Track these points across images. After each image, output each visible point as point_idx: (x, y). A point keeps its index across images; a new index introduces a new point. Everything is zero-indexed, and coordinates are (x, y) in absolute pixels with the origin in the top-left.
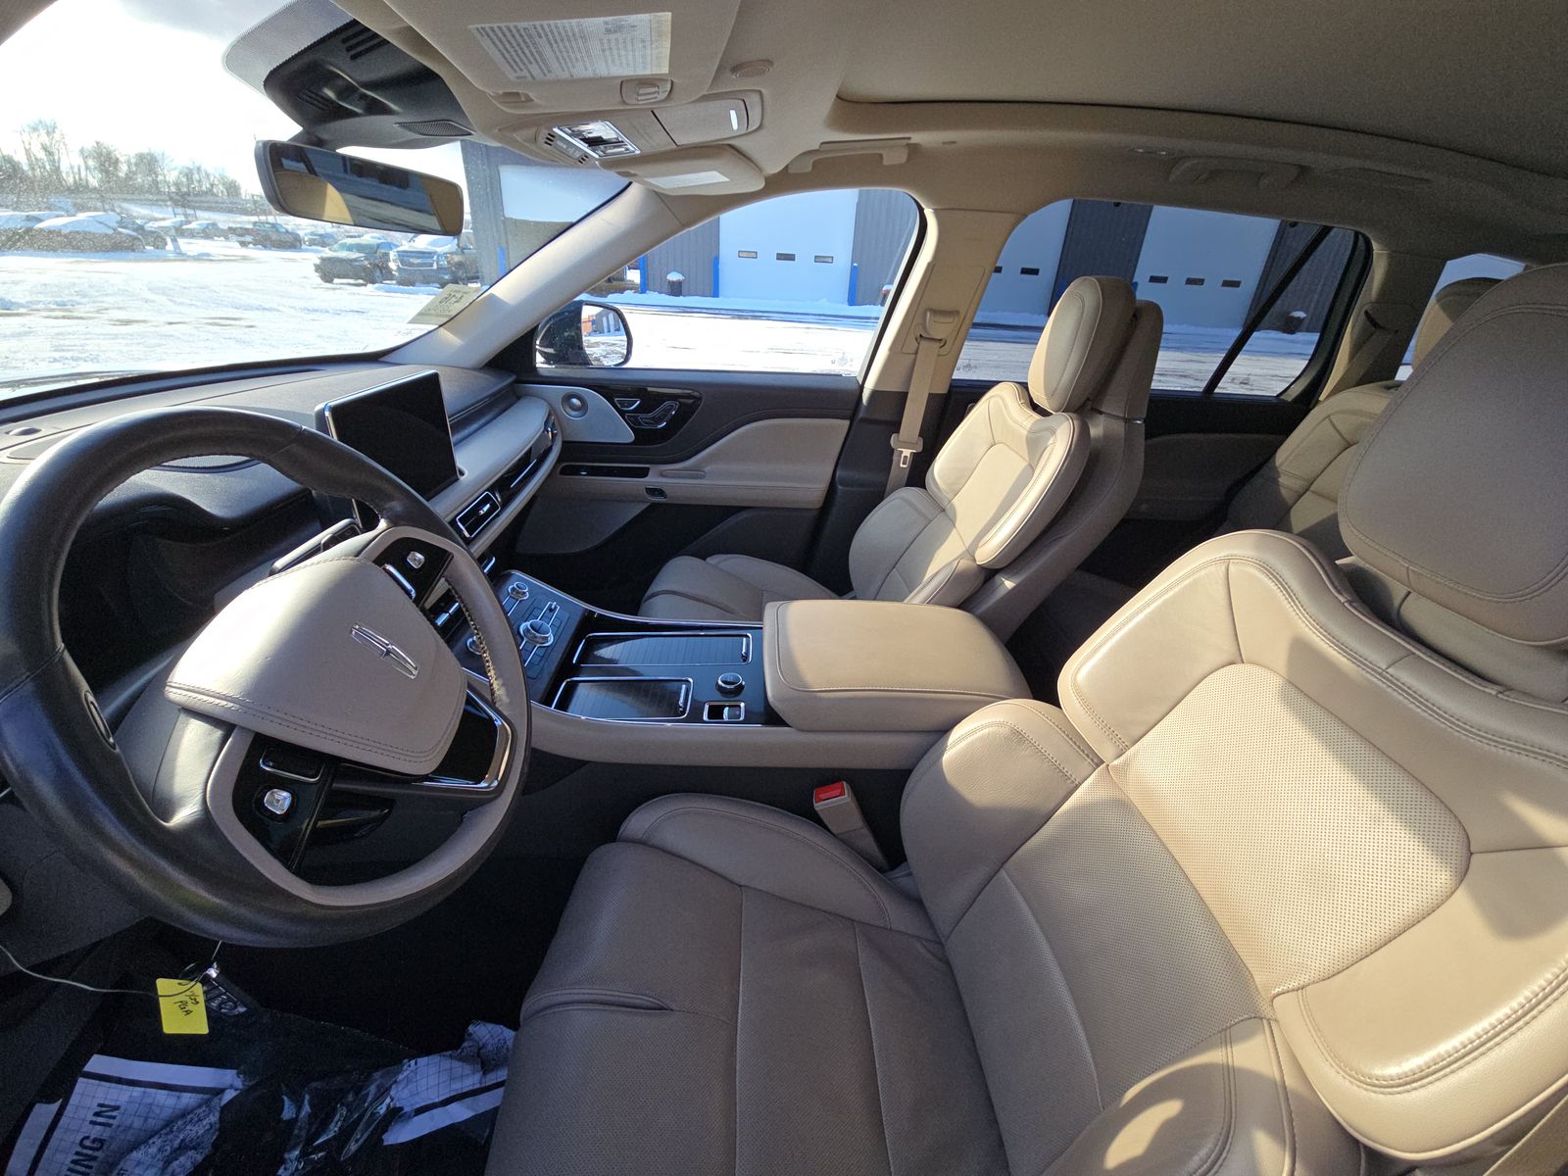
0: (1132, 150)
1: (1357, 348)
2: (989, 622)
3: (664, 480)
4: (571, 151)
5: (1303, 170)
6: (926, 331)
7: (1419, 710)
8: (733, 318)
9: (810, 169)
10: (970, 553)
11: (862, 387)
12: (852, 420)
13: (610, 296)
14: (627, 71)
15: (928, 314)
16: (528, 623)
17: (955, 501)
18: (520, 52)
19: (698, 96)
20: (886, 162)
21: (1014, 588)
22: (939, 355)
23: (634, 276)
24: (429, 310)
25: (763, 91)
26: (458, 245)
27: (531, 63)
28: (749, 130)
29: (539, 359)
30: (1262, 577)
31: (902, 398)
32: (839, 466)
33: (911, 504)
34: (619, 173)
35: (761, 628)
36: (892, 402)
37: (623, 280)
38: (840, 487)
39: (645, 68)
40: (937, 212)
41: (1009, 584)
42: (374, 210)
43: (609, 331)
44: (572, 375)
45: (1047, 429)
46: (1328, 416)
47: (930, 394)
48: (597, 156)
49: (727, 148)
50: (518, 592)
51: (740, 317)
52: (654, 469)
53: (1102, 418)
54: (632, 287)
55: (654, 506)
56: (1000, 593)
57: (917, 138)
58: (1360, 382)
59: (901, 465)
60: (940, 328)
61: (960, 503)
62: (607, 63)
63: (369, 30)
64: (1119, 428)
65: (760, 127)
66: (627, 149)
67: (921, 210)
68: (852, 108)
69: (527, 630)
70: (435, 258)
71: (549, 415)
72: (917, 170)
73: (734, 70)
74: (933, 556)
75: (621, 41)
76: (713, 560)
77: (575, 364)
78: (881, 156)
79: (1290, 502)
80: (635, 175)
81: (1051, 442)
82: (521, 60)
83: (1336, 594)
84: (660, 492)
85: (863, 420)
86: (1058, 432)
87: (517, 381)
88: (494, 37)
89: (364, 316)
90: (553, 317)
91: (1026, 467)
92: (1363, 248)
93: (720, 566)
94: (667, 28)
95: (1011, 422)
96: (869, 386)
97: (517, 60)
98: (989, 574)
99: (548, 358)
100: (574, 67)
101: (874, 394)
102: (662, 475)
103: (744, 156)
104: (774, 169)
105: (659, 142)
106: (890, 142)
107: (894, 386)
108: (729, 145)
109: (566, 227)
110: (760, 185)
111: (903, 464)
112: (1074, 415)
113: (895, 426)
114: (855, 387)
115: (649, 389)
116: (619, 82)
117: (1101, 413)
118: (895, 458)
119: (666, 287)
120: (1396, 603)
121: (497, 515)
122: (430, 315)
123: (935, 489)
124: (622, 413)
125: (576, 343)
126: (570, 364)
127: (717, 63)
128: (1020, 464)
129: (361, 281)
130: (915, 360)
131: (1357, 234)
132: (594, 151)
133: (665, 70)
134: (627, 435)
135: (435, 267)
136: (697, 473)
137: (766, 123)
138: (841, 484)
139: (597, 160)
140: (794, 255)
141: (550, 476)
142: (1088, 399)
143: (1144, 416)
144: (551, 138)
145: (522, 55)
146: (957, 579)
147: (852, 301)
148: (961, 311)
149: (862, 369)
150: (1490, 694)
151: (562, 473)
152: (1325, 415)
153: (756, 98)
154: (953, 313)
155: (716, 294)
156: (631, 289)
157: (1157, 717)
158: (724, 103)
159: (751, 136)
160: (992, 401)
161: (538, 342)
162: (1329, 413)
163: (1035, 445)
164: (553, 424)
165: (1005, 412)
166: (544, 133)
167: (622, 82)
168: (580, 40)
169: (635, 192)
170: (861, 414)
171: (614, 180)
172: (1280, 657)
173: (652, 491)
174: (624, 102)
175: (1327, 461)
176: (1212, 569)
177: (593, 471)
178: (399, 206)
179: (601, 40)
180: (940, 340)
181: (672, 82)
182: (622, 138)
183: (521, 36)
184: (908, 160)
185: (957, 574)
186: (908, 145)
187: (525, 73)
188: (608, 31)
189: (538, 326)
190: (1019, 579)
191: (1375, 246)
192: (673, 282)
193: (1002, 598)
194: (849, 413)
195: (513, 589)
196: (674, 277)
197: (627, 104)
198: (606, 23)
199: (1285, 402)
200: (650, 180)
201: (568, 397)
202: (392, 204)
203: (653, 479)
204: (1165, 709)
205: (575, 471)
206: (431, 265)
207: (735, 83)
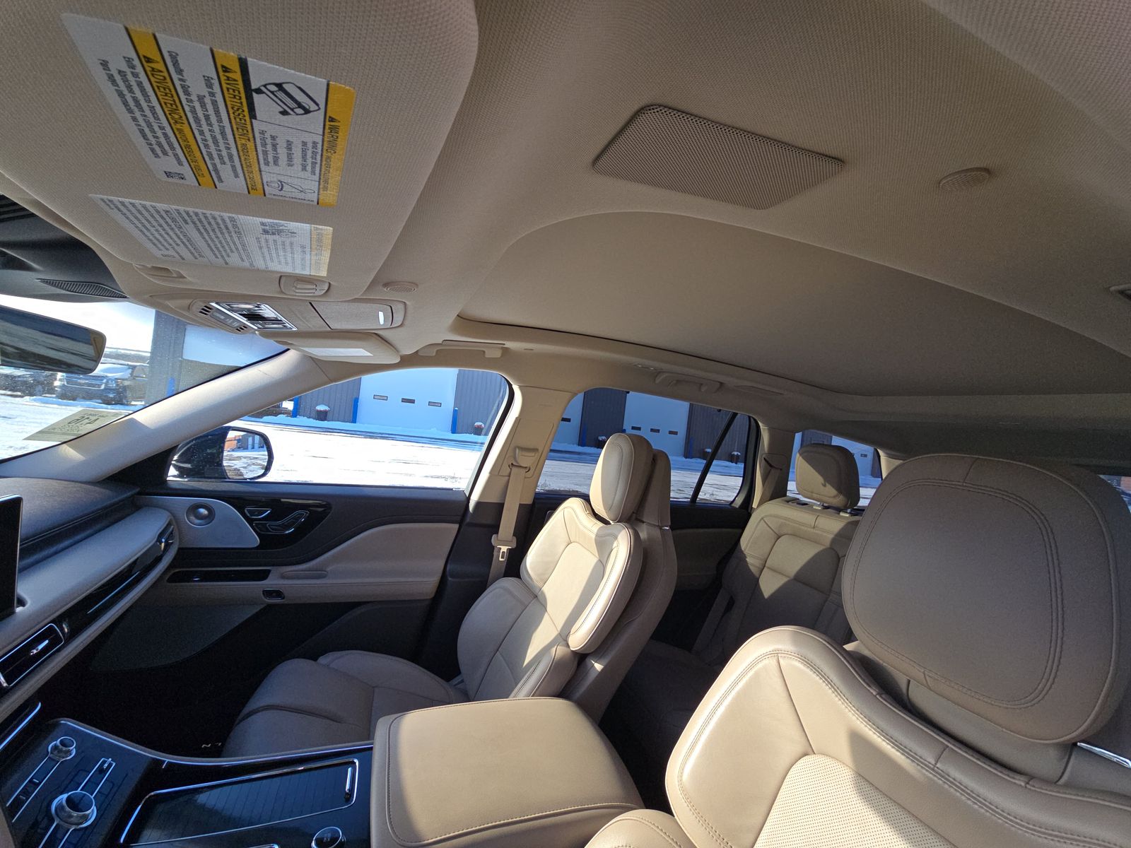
0: (635, 365)
1: (765, 479)
2: (585, 706)
3: (286, 582)
4: (230, 322)
5: (721, 384)
6: (516, 461)
7: (976, 806)
8: (365, 438)
9: (434, 354)
10: (563, 637)
11: (468, 499)
12: (461, 523)
13: (265, 417)
14: (288, 269)
15: (517, 450)
16: (65, 796)
17: (545, 589)
18: (163, 233)
19: (351, 298)
20: (487, 356)
21: (602, 670)
22: (525, 478)
23: (288, 405)
24: (54, 429)
25: (407, 303)
26: (131, 374)
27: (178, 245)
28: (393, 326)
29: (172, 471)
30: (808, 671)
31: (500, 507)
32: (449, 562)
33: (510, 593)
34: (276, 341)
35: (371, 748)
36: (491, 511)
37: (279, 407)
38: (450, 579)
39: (303, 269)
40: (521, 388)
41: (598, 667)
42: (51, 342)
43: (253, 448)
44: (204, 488)
45: (608, 535)
46: (762, 518)
47: (520, 505)
48: (256, 328)
49: (374, 335)
50: (60, 751)
51: (371, 437)
52: (276, 572)
53: (644, 526)
54: (286, 412)
55: (270, 606)
56: (592, 677)
57: (509, 344)
58: (772, 498)
59: (501, 559)
60: (526, 460)
61: (549, 590)
62: (264, 260)
63: (17, 204)
64: (656, 533)
65: (401, 325)
66: (285, 326)
67: (510, 386)
68: (465, 322)
69: (60, 808)
70: (105, 381)
71: (169, 524)
72: (507, 361)
73: (386, 285)
74: (531, 639)
75: (279, 243)
76: (323, 660)
77: (210, 478)
78: (484, 352)
79: (757, 576)
80: (291, 344)
81: (615, 544)
82: (166, 240)
83: (867, 687)
84: (278, 594)
85: (470, 525)
86: (619, 537)
87: (139, 493)
88: (128, 213)
89: (10, 421)
90: (196, 439)
91: (596, 563)
92: (755, 424)
93: (331, 666)
94: (328, 240)
95: (581, 527)
96: (474, 498)
97: (161, 239)
98: (581, 658)
99: (183, 472)
100: (228, 256)
101: (478, 504)
102: (283, 577)
103: (386, 342)
104: (408, 351)
105: (315, 324)
106: (492, 346)
107: (493, 499)
108: (376, 334)
109: (231, 370)
110: (397, 360)
111: (502, 558)
112: (626, 524)
113: (495, 528)
114: (463, 499)
115: (282, 500)
116: (279, 275)
117: (643, 522)
118: (495, 553)
119: (314, 414)
120: (904, 690)
121: (59, 650)
122: (54, 433)
123: (528, 579)
124: (250, 521)
125: (216, 460)
126: (205, 478)
127: (372, 277)
128: (592, 559)
129: (19, 393)
130: (509, 480)
131: (749, 417)
132: (253, 324)
133: (324, 273)
134: (253, 539)
135: (103, 387)
136: (320, 574)
137: (406, 323)
138: (452, 576)
139: (256, 330)
140: (414, 400)
141: (155, 585)
142: (633, 513)
143: (670, 524)
144: (207, 310)
145: (166, 236)
146: (557, 666)
147: (454, 431)
148: (539, 449)
149: (468, 485)
150: (1021, 785)
151: (170, 580)
152: (760, 518)
153: (401, 306)
154: (535, 450)
155: (354, 421)
156: (283, 414)
157: (761, 819)
158: (375, 306)
159: (394, 330)
160: (566, 510)
161: (176, 458)
162: (763, 515)
163: (603, 546)
164: (171, 533)
165: (577, 521)
166: (200, 305)
167: (281, 277)
168: (234, 235)
169: (291, 357)
170: (468, 520)
171: (273, 346)
172: (843, 748)
173: (268, 593)
174: (282, 292)
175: (770, 547)
176: (766, 662)
177: (207, 577)
178: (79, 341)
179: (257, 238)
180: (526, 467)
181: (330, 283)
182: (280, 317)
183: (162, 217)
184: (502, 356)
185: (556, 663)
186: (502, 348)
187: (171, 252)
188: (266, 232)
189: (178, 446)
190: (606, 661)
191: (760, 424)
192: (321, 411)
193: (593, 681)
194: (459, 518)
195: (55, 747)
196: (321, 408)
197: (285, 294)
198: (263, 224)
199: (735, 508)
200: (305, 349)
201: (194, 509)
202: (72, 339)
203: (272, 582)
204: (764, 809)
205: (187, 577)
206: (99, 386)
207: (386, 294)
